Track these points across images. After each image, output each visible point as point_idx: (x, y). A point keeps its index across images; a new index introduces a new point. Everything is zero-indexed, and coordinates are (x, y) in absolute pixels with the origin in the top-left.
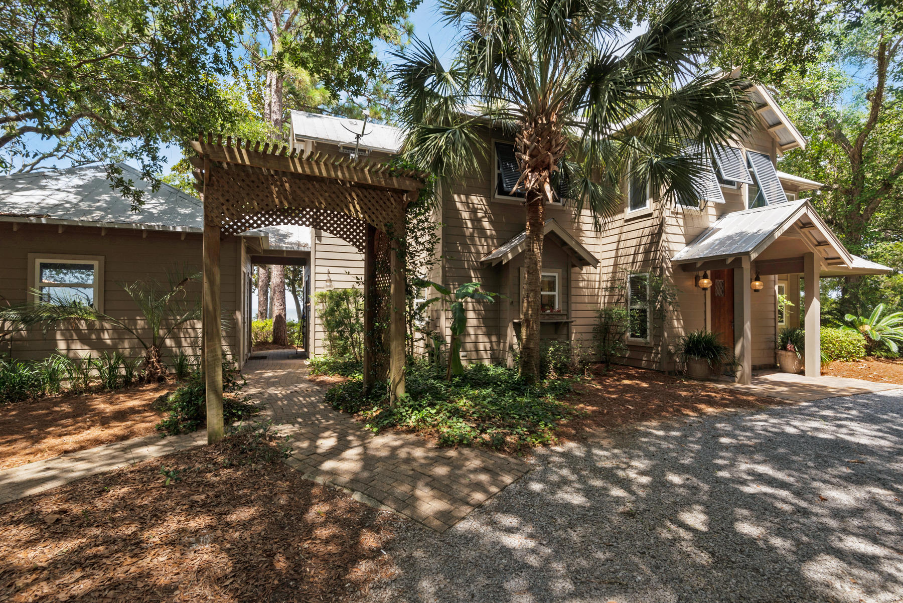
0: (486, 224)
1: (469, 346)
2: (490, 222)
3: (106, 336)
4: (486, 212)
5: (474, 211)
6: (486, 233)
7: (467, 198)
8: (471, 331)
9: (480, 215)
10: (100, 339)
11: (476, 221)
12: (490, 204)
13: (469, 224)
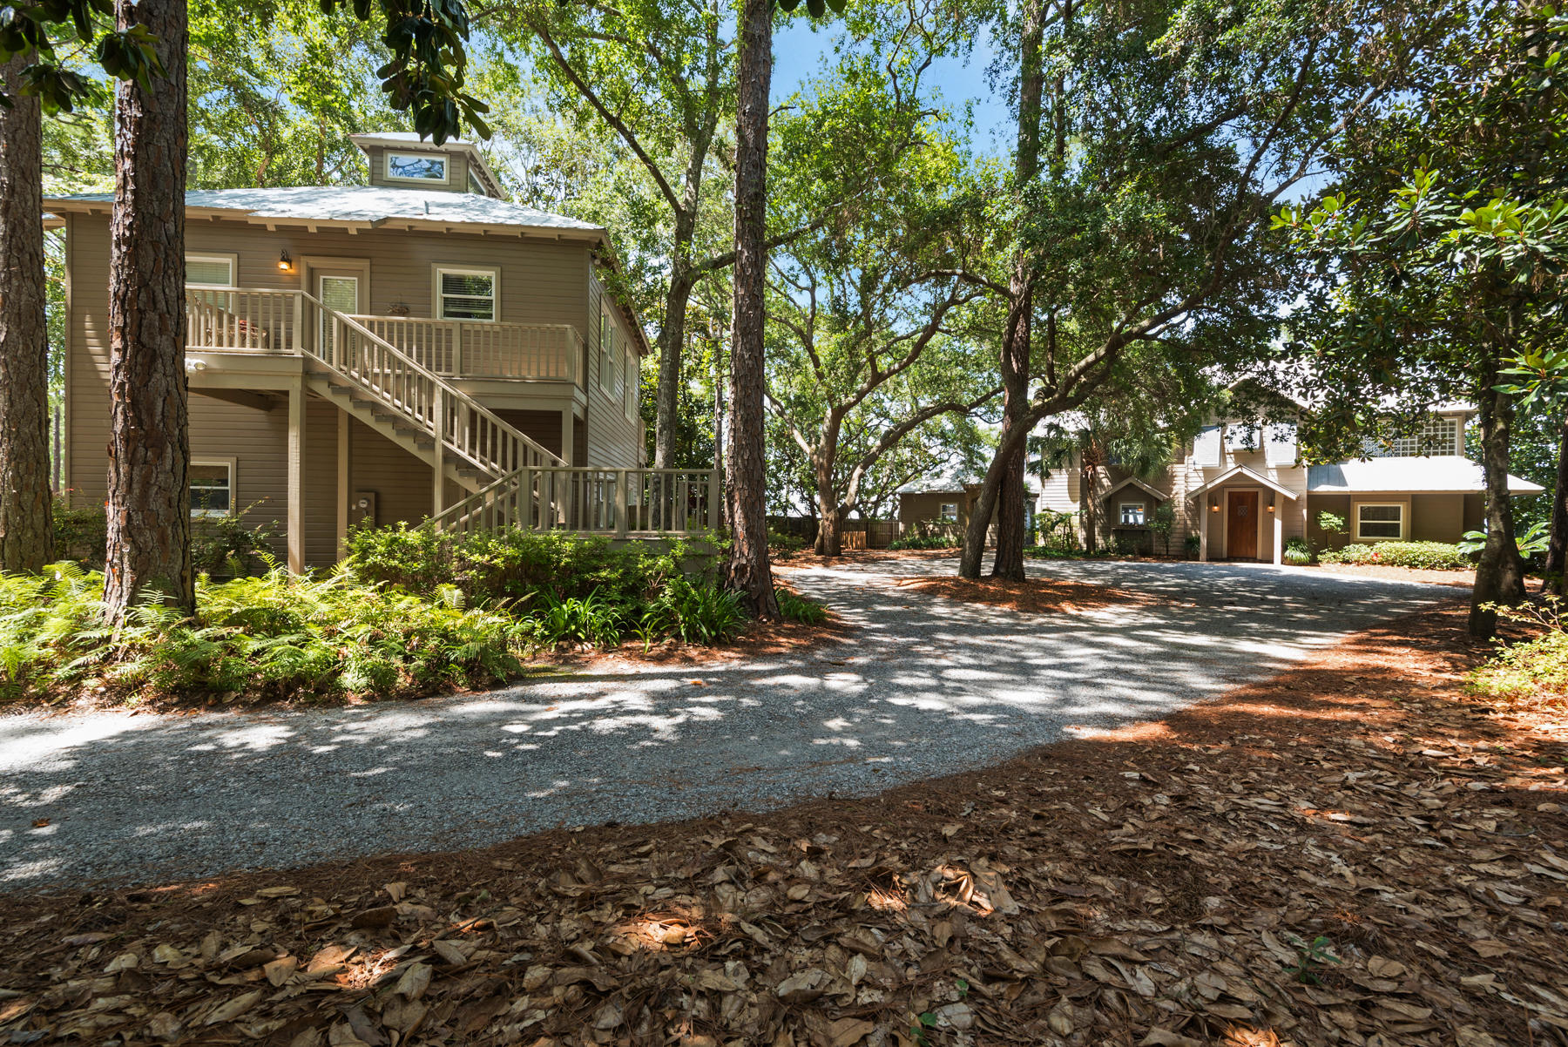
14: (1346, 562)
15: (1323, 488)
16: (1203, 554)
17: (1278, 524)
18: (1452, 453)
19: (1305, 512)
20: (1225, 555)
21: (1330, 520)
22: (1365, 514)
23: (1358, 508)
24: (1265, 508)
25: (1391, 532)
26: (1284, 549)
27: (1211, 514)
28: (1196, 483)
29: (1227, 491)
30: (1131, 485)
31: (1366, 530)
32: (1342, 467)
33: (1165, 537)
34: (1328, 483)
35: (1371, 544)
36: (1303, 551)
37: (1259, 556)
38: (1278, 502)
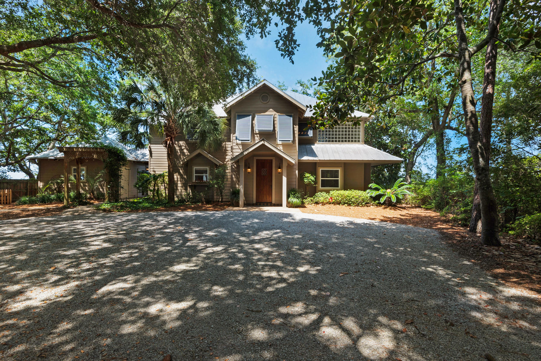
0: (185, 151)
1: (178, 193)
2: (187, 149)
3: (87, 188)
4: (185, 147)
5: (180, 147)
6: (185, 154)
7: (178, 142)
8: (179, 188)
9: (183, 148)
10: (85, 188)
11: (181, 150)
12: (187, 144)
13: (179, 152)
14: (317, 203)
15: (305, 158)
16: (241, 202)
17: (285, 179)
18: (359, 141)
19: (297, 172)
20: (255, 202)
21: (309, 178)
22: (324, 174)
23: (320, 170)
24: (276, 170)
25: (335, 184)
26: (288, 197)
27: (247, 174)
28: (237, 151)
29: (255, 159)
30: (199, 155)
31: (324, 183)
32: (313, 146)
33: (220, 190)
34: (307, 155)
35: (328, 192)
36: (298, 198)
37: (273, 202)
38: (285, 165)
